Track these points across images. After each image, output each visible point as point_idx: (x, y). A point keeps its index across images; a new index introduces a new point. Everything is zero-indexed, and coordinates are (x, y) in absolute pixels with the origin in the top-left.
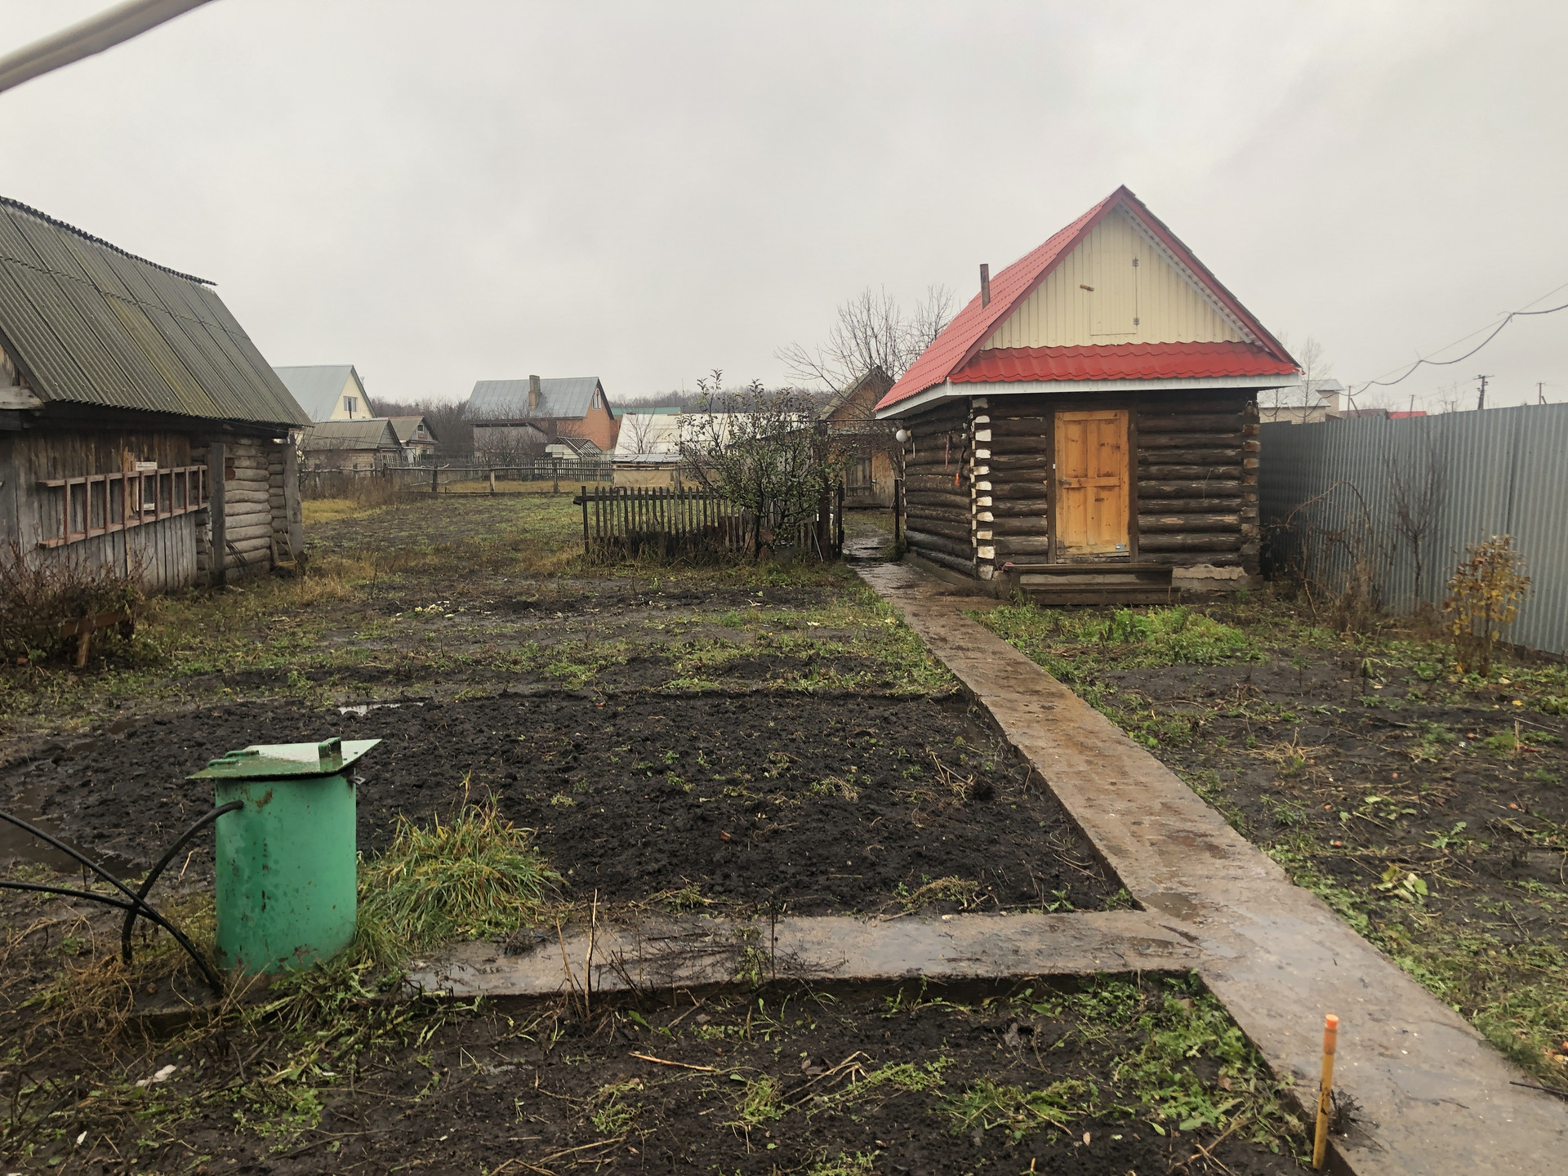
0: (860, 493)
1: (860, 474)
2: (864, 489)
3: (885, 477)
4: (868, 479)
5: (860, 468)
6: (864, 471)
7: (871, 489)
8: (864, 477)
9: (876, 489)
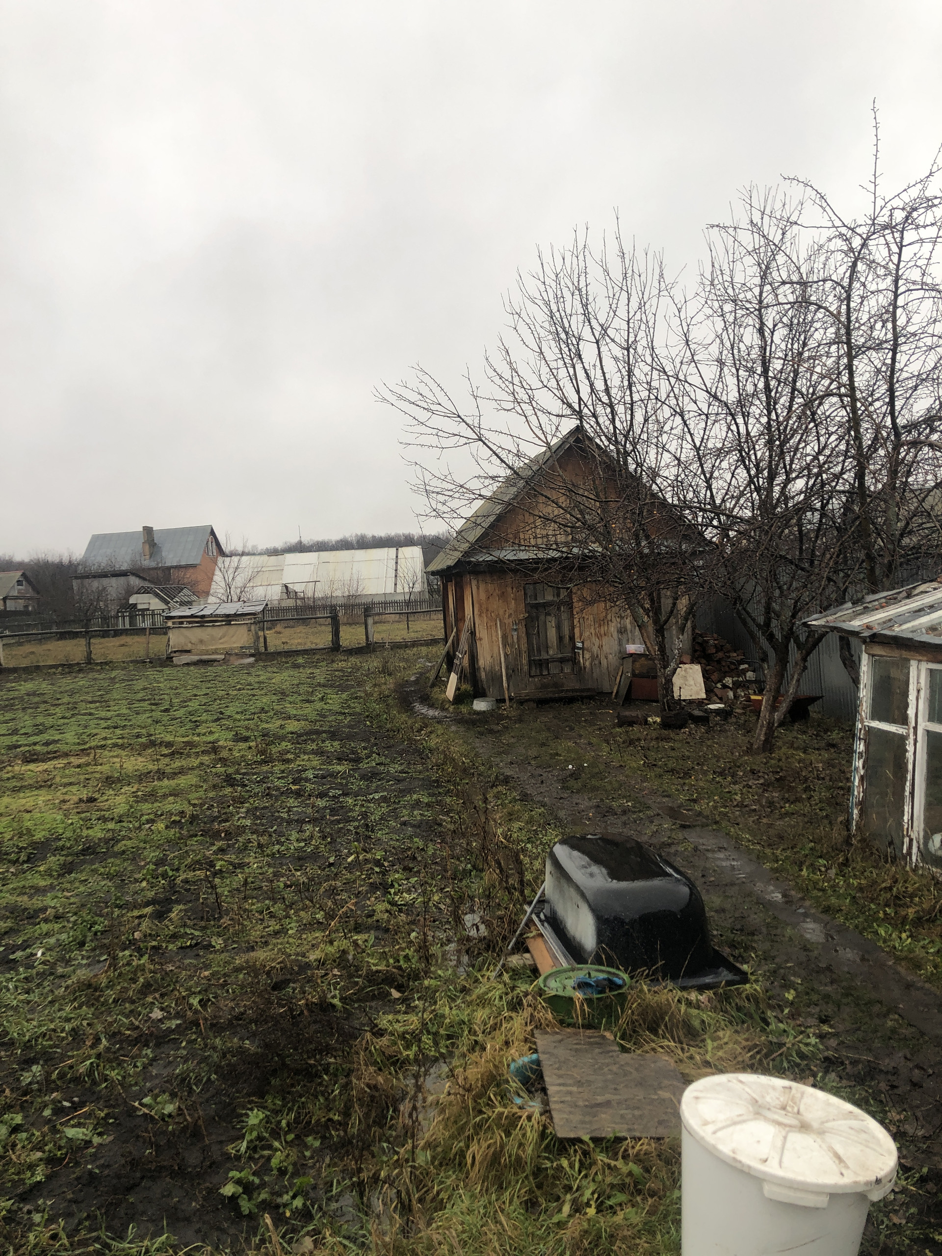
0: (554, 669)
1: (552, 634)
2: (562, 661)
3: (599, 636)
4: (568, 642)
5: (551, 623)
6: (559, 627)
7: (574, 660)
8: (560, 639)
9: (585, 660)
